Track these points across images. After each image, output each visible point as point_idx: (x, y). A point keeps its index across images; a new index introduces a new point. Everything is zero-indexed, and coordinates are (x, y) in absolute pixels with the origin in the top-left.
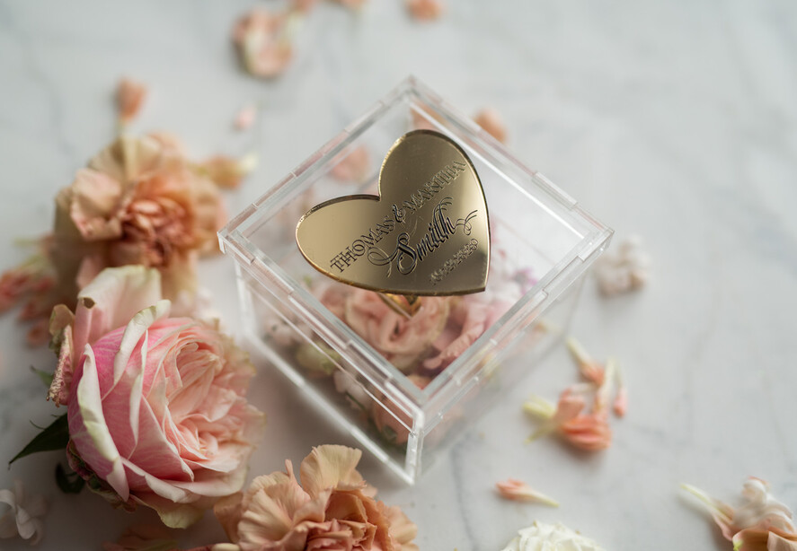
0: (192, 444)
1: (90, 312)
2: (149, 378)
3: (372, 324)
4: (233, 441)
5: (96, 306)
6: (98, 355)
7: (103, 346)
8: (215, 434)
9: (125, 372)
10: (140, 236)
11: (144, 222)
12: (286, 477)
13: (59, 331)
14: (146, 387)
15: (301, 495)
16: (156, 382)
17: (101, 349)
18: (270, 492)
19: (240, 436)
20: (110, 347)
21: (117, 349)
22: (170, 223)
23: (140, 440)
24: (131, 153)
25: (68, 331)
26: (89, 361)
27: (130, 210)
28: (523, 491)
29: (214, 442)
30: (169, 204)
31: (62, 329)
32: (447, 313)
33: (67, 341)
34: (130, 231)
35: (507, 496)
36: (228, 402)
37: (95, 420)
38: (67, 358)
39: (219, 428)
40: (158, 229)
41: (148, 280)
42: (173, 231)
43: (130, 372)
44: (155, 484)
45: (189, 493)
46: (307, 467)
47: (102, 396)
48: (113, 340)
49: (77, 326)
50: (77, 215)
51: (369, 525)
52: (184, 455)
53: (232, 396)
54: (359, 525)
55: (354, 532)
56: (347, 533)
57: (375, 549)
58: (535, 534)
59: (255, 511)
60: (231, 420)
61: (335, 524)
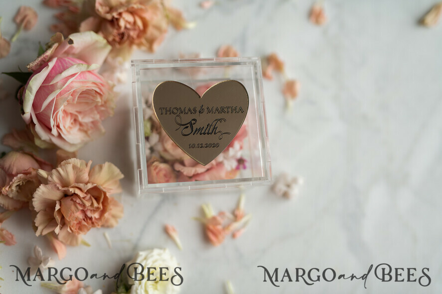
0: (66, 124)
1: (68, 46)
2: (65, 91)
4: (86, 132)
5: (73, 45)
6: (57, 66)
7: (62, 63)
8: (81, 125)
9: (58, 82)
10: (116, 27)
11: (122, 23)
12: (85, 166)
13: (53, 42)
14: (60, 94)
15: (86, 177)
16: (66, 95)
17: (60, 64)
18: (74, 167)
19: (89, 132)
20: (63, 66)
21: (65, 69)
22: (134, 29)
23: (44, 110)
25: (56, 45)
26: (47, 68)
27: (120, 14)
28: (173, 234)
29: (78, 127)
30: (139, 22)
31: (55, 42)
33: (52, 49)
34: (114, 22)
35: (166, 231)
36: (93, 118)
37: (31, 92)
38: (47, 56)
39: (84, 124)
40: (126, 28)
41: (104, 47)
42: (133, 34)
43: (59, 84)
44: (38, 128)
46: (97, 168)
47: (43, 83)
48: (67, 64)
49: (61, 44)
51: (101, 206)
52: (58, 126)
53: (98, 117)
54: (96, 204)
55: (92, 205)
56: (88, 204)
57: (96, 215)
58: (160, 255)
59: (63, 170)
60: (90, 125)
61: (89, 196)
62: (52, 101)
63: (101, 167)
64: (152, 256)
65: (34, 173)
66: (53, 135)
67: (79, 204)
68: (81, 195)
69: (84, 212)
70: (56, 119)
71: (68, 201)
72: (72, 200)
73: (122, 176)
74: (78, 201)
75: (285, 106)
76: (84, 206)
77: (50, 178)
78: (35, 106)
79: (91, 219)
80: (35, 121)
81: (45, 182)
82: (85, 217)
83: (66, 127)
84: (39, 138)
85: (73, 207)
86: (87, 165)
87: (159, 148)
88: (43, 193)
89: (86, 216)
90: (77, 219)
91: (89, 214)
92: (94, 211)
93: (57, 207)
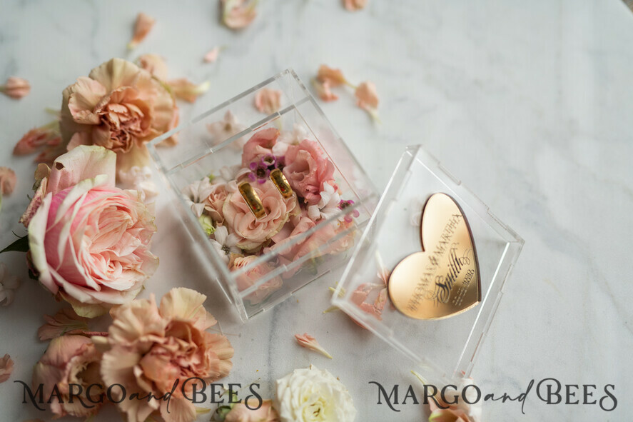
0: (102, 268)
1: (59, 173)
3: (239, 216)
4: (135, 271)
5: (64, 169)
6: (55, 201)
8: (123, 264)
9: (63, 217)
10: (110, 127)
11: (114, 118)
12: (149, 305)
13: (40, 179)
14: (73, 228)
15: (155, 316)
16: (80, 226)
18: (136, 311)
19: (138, 268)
22: (133, 121)
23: (65, 260)
24: (118, 70)
25: (44, 181)
27: (106, 109)
28: (311, 343)
29: (120, 268)
30: (134, 108)
31: (42, 178)
32: (286, 219)
33: (41, 187)
34: (104, 122)
35: (300, 345)
36: (134, 247)
37: (37, 244)
39: (126, 261)
40: (122, 124)
41: (106, 154)
42: (135, 127)
43: (66, 217)
44: (69, 288)
45: (93, 299)
46: (165, 300)
47: (47, 227)
49: (50, 177)
50: (72, 106)
51: (193, 345)
52: (93, 275)
53: (138, 242)
54: (185, 344)
55: (181, 348)
56: (174, 348)
57: (194, 360)
58: (305, 374)
59: (122, 321)
60: (134, 257)
61: (172, 340)
62: (68, 242)
63: (169, 297)
64: (295, 379)
65: (91, 349)
66: (92, 289)
67: (163, 354)
68: (161, 341)
69: (175, 363)
70: (84, 264)
71: (149, 358)
72: (152, 354)
73: (204, 297)
74: (160, 350)
75: (371, 118)
76: (171, 353)
77: (111, 341)
78: (52, 262)
79: (189, 368)
80: (60, 279)
81: (107, 348)
82: (182, 370)
83: (105, 271)
84: (77, 302)
85: (158, 363)
86: (149, 302)
87: (234, 240)
88: (112, 363)
89: (182, 368)
90: (170, 377)
91: (184, 363)
92: (189, 356)
93: (138, 372)
